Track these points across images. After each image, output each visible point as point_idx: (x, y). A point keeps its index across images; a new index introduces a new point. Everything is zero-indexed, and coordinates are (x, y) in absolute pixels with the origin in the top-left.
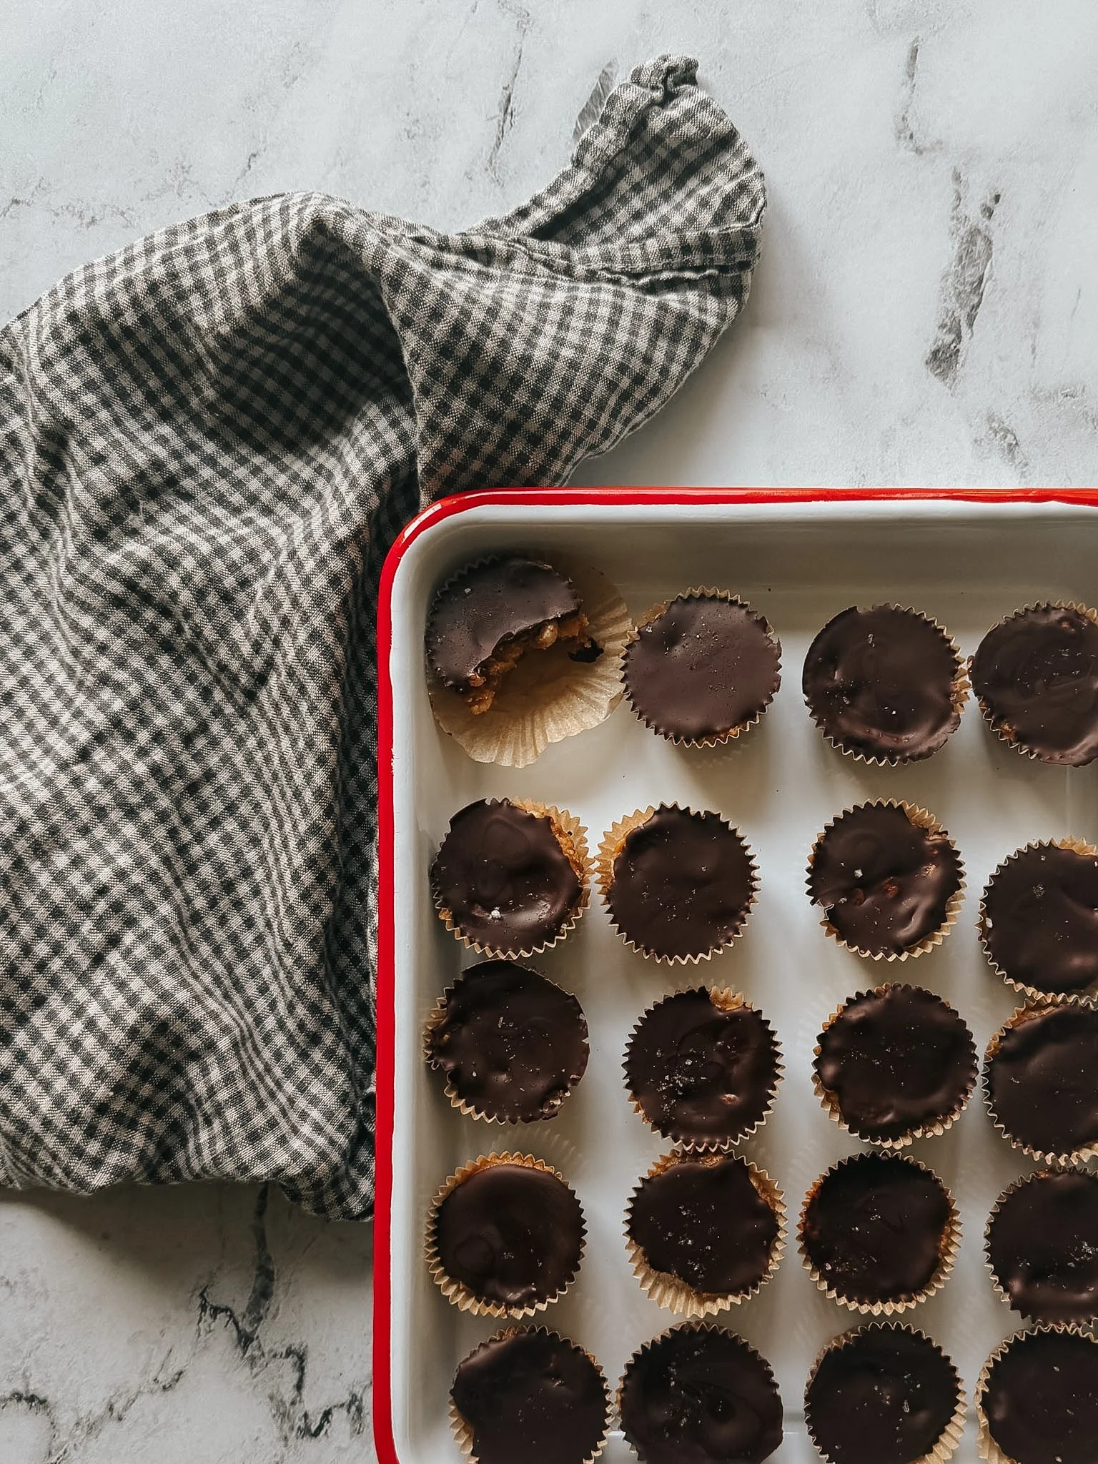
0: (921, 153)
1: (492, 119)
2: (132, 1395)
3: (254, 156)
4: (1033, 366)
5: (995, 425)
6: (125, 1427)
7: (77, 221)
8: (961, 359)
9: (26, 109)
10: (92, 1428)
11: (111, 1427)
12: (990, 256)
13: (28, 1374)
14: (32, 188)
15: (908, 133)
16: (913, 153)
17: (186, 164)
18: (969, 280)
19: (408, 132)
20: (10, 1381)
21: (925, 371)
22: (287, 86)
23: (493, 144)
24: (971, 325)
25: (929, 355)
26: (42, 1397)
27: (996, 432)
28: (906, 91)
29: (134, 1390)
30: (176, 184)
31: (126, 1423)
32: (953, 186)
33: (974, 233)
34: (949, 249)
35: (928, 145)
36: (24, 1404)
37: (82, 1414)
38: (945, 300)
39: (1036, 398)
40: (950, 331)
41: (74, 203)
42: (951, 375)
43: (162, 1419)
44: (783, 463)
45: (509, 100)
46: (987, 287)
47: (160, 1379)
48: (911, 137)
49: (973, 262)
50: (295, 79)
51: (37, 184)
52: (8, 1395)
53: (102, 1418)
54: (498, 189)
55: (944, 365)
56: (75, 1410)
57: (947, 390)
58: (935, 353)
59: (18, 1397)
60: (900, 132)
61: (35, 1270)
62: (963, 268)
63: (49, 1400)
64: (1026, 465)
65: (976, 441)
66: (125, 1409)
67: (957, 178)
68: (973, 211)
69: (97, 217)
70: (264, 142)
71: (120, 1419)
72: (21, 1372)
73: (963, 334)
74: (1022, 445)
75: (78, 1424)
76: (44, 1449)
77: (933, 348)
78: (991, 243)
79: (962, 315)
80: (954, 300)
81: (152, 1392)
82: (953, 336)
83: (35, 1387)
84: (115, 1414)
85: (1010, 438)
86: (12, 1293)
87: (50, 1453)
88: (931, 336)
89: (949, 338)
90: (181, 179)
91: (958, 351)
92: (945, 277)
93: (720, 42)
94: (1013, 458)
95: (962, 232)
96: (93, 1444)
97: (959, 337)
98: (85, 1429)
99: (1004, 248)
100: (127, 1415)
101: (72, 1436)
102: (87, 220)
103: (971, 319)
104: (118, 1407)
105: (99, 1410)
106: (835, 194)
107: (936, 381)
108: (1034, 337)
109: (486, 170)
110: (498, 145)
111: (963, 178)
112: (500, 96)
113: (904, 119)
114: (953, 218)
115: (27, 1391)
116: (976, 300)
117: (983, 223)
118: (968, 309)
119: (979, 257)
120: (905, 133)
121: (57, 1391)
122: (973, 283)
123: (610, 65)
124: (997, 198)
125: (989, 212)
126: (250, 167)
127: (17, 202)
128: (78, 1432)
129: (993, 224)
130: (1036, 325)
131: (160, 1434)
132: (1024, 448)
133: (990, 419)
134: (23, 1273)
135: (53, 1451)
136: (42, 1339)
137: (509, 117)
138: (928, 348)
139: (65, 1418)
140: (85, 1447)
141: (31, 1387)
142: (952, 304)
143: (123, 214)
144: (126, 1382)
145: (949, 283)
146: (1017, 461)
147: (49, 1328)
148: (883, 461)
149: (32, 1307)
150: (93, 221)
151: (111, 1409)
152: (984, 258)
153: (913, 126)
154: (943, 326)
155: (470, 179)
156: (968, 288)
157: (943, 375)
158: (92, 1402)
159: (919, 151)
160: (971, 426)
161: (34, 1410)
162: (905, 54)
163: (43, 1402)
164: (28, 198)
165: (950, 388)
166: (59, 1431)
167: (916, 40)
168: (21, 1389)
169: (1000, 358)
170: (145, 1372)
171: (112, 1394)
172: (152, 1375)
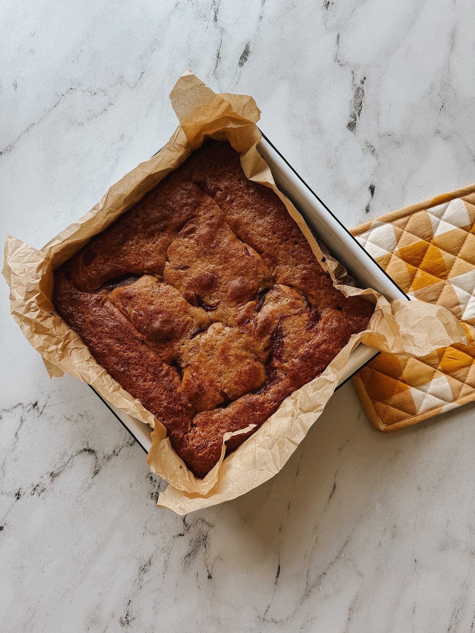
0: (342, 66)
1: (214, 60)
2: (121, 447)
3: (143, 73)
4: (378, 127)
5: (368, 144)
6: (119, 458)
7: (90, 94)
8: (357, 126)
9: (74, 61)
10: (109, 458)
11: (114, 458)
12: (364, 95)
13: (88, 443)
14: (76, 85)
15: (338, 60)
16: (339, 66)
17: (123, 76)
18: (358, 102)
19: (189, 64)
20: (83, 445)
21: (346, 129)
22: (152, 52)
23: (215, 67)
24: (359, 116)
25: (347, 125)
26: (93, 450)
27: (368, 147)
28: (336, 48)
29: (122, 446)
30: (120, 82)
31: (119, 456)
32: (352, 75)
33: (359, 89)
34: (351, 94)
35: (344, 63)
36: (87, 452)
37: (105, 454)
38: (351, 109)
39: (379, 136)
40: (353, 118)
41: (89, 89)
42: (354, 130)
43: (130, 454)
44: (306, 157)
45: (219, 54)
46: (363, 104)
47: (129, 442)
48: (339, 61)
49: (359, 97)
50: (154, 50)
51: (77, 83)
52: (82, 450)
53: (111, 455)
54: (217, 80)
55: (352, 128)
56: (103, 453)
57: (353, 134)
58: (349, 124)
59: (85, 450)
60: (335, 60)
61: (90, 411)
62: (356, 99)
63: (95, 450)
64: (378, 156)
65: (362, 149)
66: (119, 452)
67: (353, 73)
68: (358, 82)
69: (96, 93)
70: (146, 69)
71: (117, 455)
72: (86, 442)
73: (357, 118)
74: (376, 150)
75: (104, 457)
76: (94, 466)
77: (349, 123)
78: (364, 91)
79: (357, 113)
80: (354, 108)
81: (127, 446)
82: (354, 119)
83: (91, 446)
84: (116, 454)
85: (372, 148)
86: (82, 418)
87: (96, 467)
88: (348, 119)
89: (353, 119)
90: (121, 80)
91: (356, 123)
92: (351, 102)
93: (281, 35)
94: (374, 154)
95: (355, 88)
96: (109, 463)
97: (356, 119)
98: (107, 459)
99: (367, 93)
100: (119, 454)
101: (102, 461)
102: (93, 93)
103: (359, 114)
104: (116, 451)
105: (111, 453)
106: (317, 79)
107: (350, 133)
108: (378, 119)
109: (213, 75)
110: (216, 67)
111: (355, 73)
112: (216, 53)
113: (336, 56)
114: (352, 84)
115: (88, 448)
116: (360, 108)
117: (361, 86)
118: (358, 111)
119: (361, 96)
120: (337, 60)
121: (97, 447)
122: (359, 103)
123: (248, 43)
124: (365, 78)
125: (363, 82)
126: (142, 76)
127: (72, 89)
128: (104, 460)
129: (364, 86)
130: (378, 115)
131: (130, 459)
132: (377, 151)
133: (366, 143)
134: (86, 412)
135: (97, 466)
136: (92, 432)
137: (219, 59)
138: (347, 123)
139: (100, 456)
140: (107, 464)
141: (89, 447)
142: (353, 110)
143: (104, 91)
144: (119, 443)
145: (352, 103)
146: (375, 155)
147: (94, 428)
148: (335, 156)
149: (89, 422)
150: (95, 94)
151: (114, 452)
152: (362, 96)
153: (339, 58)
154: (351, 116)
155: (208, 78)
156: (358, 105)
157: (352, 130)
158: (109, 451)
159: (341, 65)
160: (361, 145)
161: (90, 454)
162: (336, 37)
163: (93, 451)
164: (75, 87)
165: (354, 134)
166: (98, 460)
167: (339, 33)
168: (86, 447)
169: (368, 125)
170: (124, 440)
171: (114, 447)
172: (127, 441)
